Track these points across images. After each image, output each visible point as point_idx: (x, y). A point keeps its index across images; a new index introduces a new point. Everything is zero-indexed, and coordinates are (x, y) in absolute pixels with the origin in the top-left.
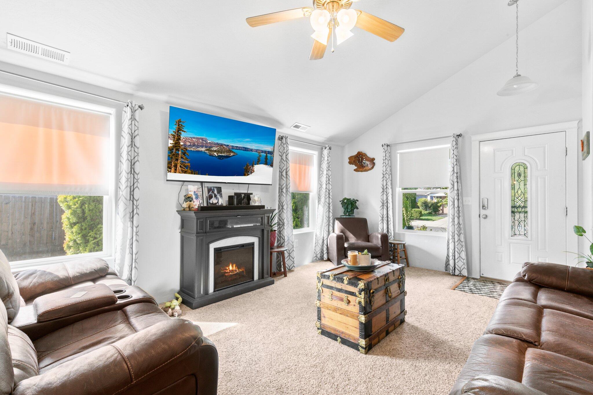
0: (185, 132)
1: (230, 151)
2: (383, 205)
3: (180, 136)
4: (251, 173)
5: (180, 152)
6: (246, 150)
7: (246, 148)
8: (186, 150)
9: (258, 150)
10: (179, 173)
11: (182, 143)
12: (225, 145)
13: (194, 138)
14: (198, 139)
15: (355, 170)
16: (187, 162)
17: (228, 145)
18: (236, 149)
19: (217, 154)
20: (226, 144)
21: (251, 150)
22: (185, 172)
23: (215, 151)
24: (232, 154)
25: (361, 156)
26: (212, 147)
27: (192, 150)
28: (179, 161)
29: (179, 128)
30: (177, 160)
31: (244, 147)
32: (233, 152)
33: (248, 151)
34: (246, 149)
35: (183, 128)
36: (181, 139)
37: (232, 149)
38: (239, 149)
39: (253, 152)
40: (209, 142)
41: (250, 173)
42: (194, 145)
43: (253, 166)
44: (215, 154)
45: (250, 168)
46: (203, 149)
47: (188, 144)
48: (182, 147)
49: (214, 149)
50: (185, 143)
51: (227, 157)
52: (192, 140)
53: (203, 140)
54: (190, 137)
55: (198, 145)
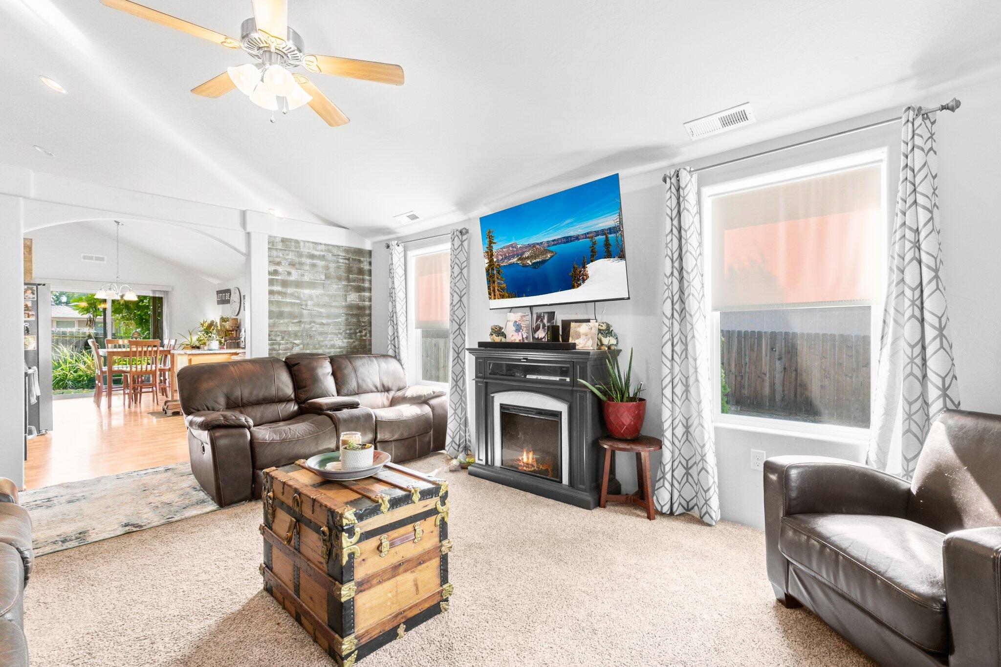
0: (495, 243)
1: (546, 251)
3: (492, 250)
4: (584, 281)
5: (495, 272)
6: (567, 242)
7: (567, 238)
8: (500, 266)
9: (588, 233)
10: (498, 298)
11: (495, 260)
12: (538, 244)
13: (504, 248)
14: (508, 247)
16: (502, 282)
17: (542, 243)
18: (554, 245)
19: (531, 262)
20: (539, 242)
21: (577, 238)
22: (503, 297)
23: (528, 258)
24: (549, 256)
26: (523, 253)
27: (505, 264)
28: (496, 283)
29: (490, 241)
30: (494, 282)
31: (564, 238)
32: (550, 251)
33: (571, 241)
34: (568, 240)
35: (493, 239)
36: (494, 254)
37: (549, 246)
38: (558, 244)
40: (519, 246)
41: (581, 282)
42: (506, 258)
43: (584, 267)
44: (529, 262)
45: (580, 272)
46: (514, 260)
47: (500, 258)
48: (497, 264)
49: (527, 254)
50: (497, 257)
51: (543, 262)
52: (503, 252)
53: (513, 248)
54: (501, 248)
55: (509, 256)
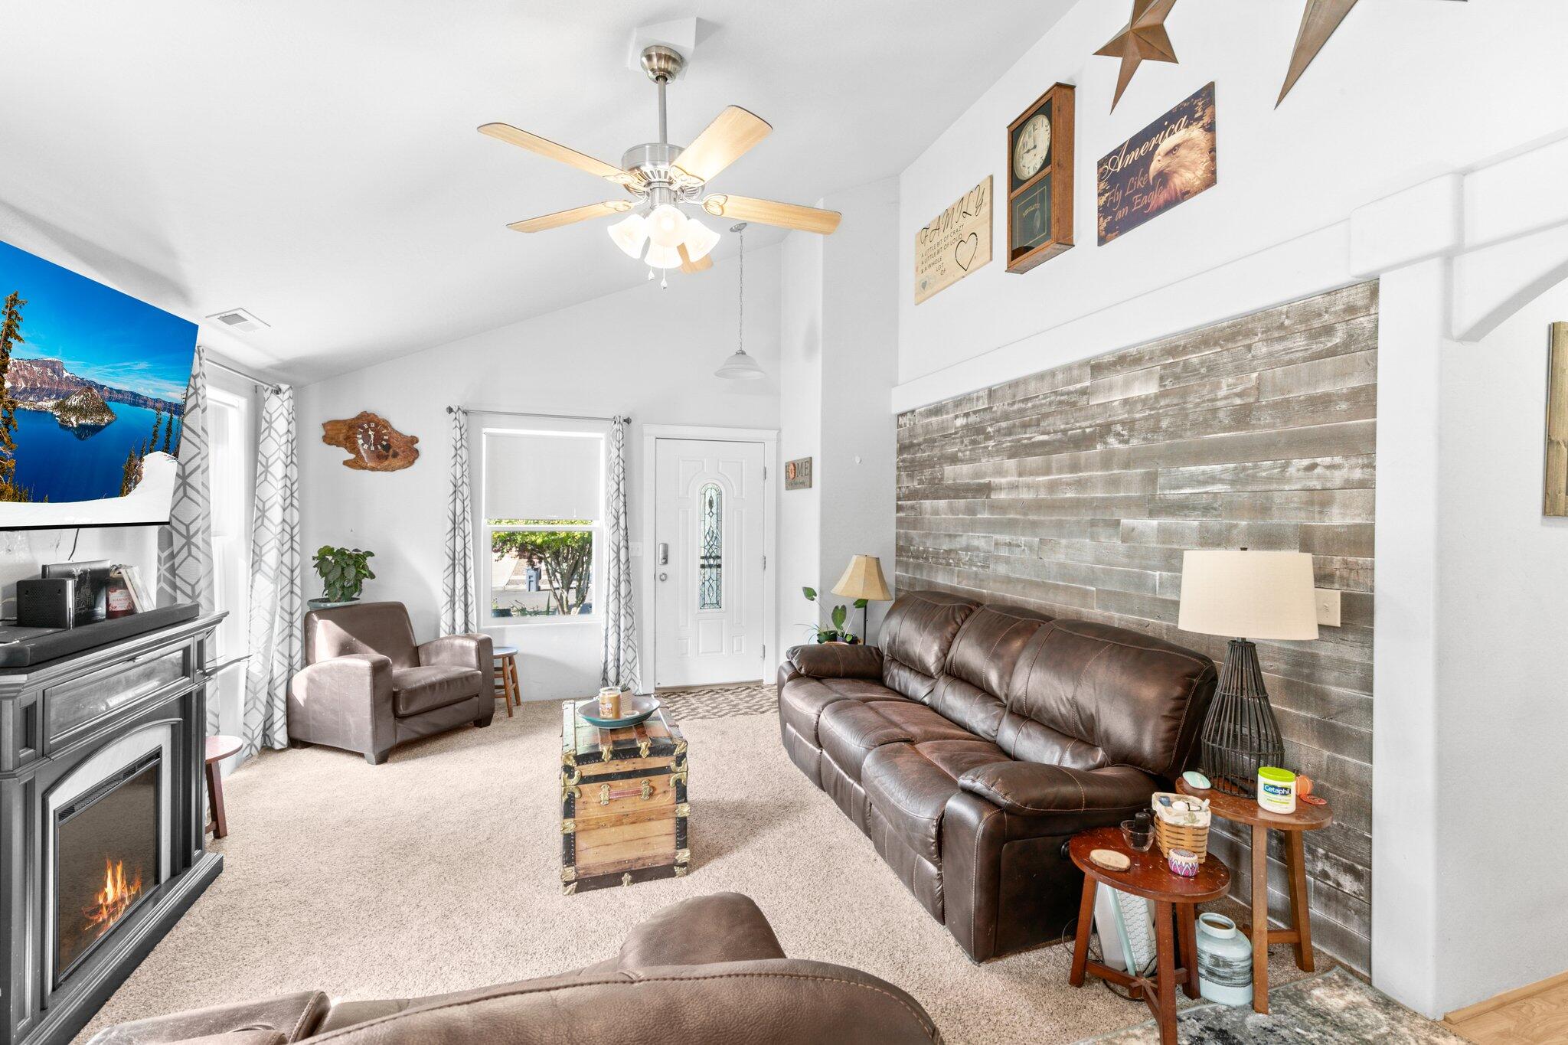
0: (20, 339)
1: (104, 409)
2: (454, 565)
3: (7, 355)
4: (135, 484)
6: (134, 404)
7: (135, 395)
8: (14, 407)
9: (157, 401)
11: (8, 385)
12: (96, 386)
13: (36, 362)
14: (45, 364)
15: (346, 463)
16: (8, 452)
17: (102, 387)
18: (117, 401)
19: (77, 421)
20: (99, 382)
21: (145, 402)
23: (74, 410)
24: (106, 418)
25: (373, 425)
26: (67, 396)
27: (27, 407)
31: (132, 393)
32: (109, 411)
33: (139, 405)
34: (136, 400)
35: (18, 327)
36: (9, 367)
37: (110, 399)
38: (123, 401)
39: (147, 409)
40: (66, 374)
41: (133, 485)
42: (33, 390)
43: (141, 459)
44: (73, 419)
45: (135, 466)
46: (48, 404)
47: (22, 385)
48: (9, 397)
49: (74, 401)
50: (14, 381)
51: (96, 429)
52: (32, 372)
53: (54, 371)
54: (30, 361)
55: (42, 389)
